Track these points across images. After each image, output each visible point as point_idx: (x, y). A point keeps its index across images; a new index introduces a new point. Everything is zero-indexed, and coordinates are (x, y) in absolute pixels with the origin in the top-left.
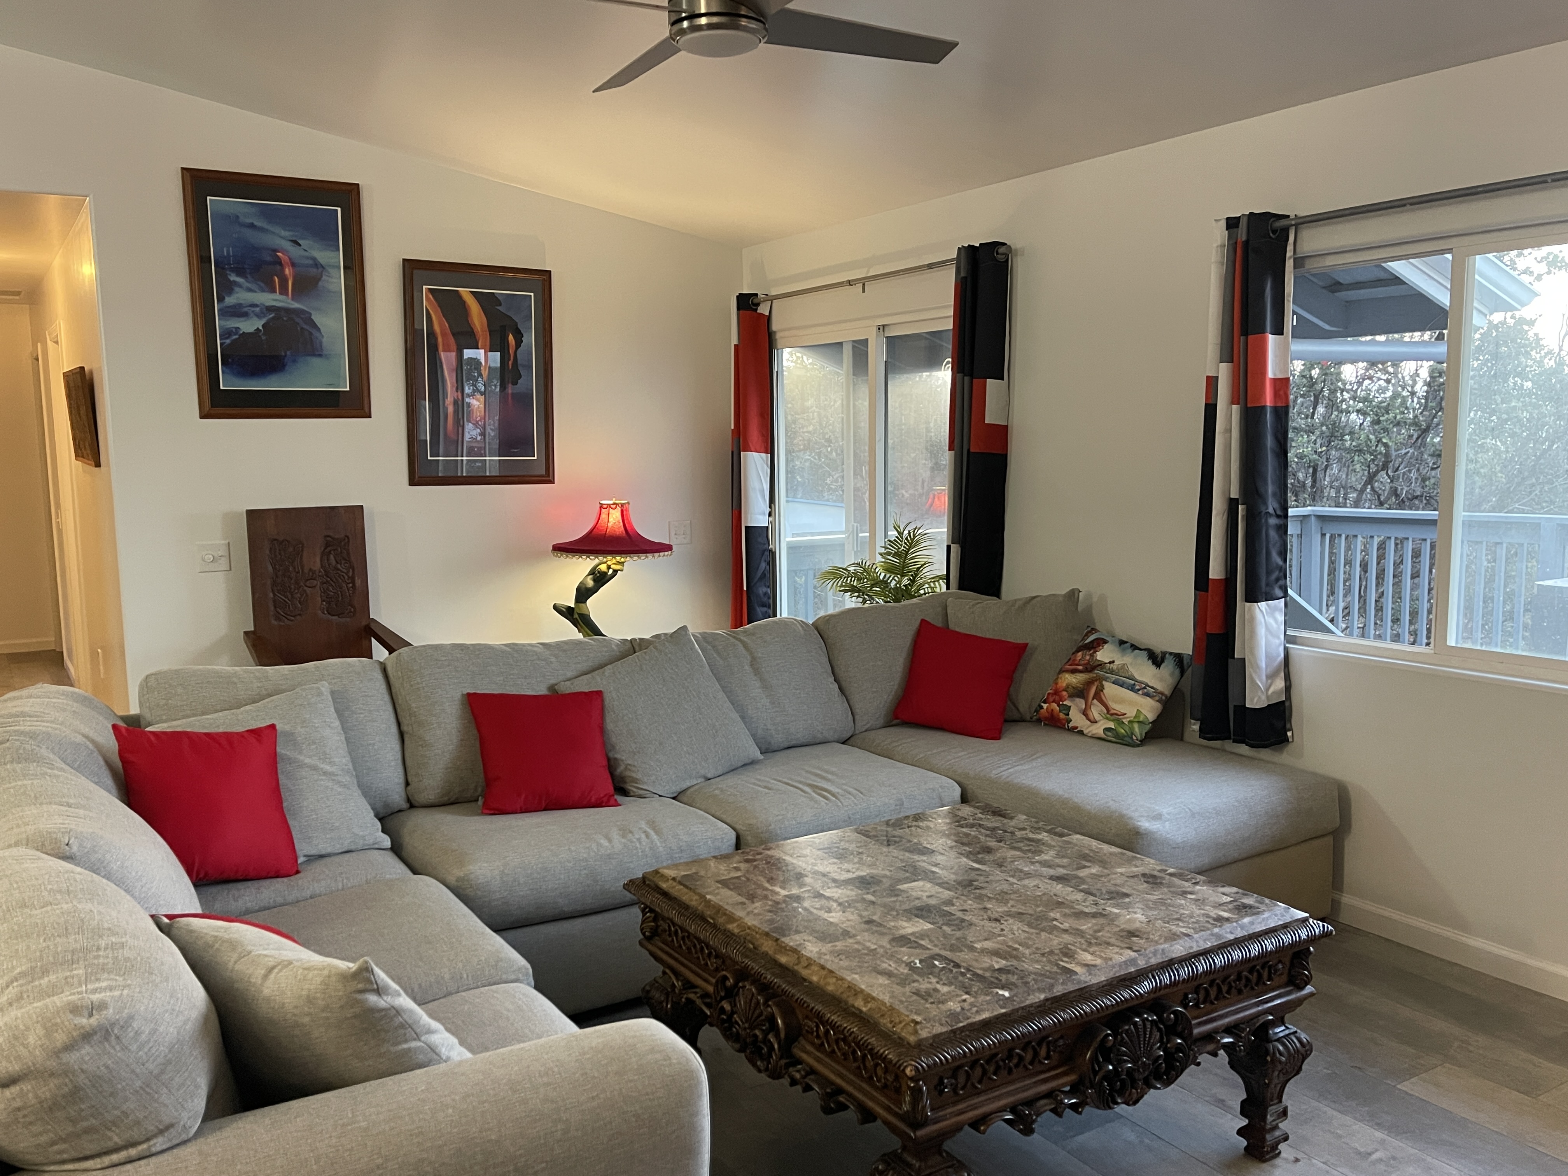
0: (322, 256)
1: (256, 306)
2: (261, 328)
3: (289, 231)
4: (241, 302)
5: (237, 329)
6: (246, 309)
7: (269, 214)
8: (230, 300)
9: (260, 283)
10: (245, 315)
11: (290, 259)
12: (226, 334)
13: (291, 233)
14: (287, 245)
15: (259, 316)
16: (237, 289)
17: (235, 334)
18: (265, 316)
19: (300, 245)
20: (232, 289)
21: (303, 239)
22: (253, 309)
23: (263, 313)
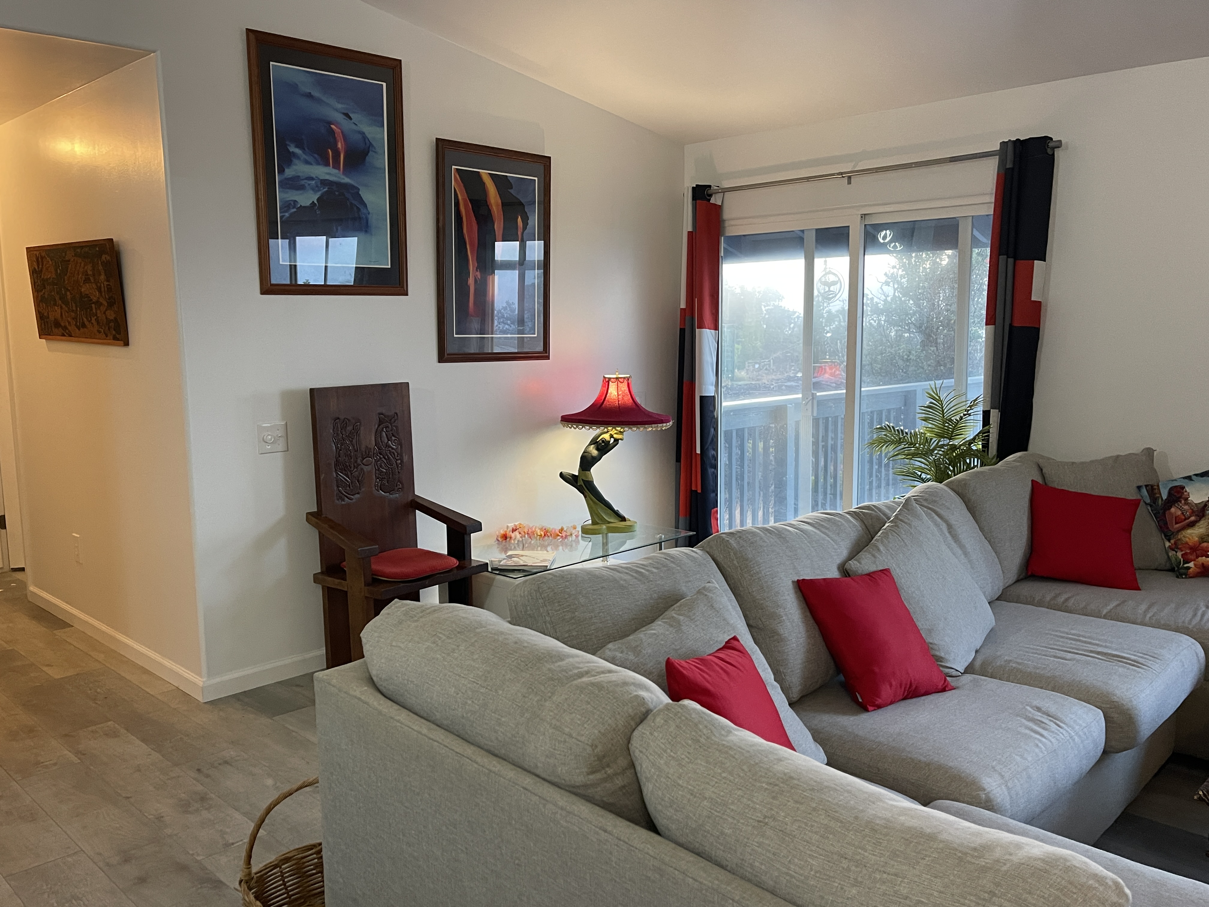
0: (370, 131)
1: (312, 179)
2: (316, 202)
3: (342, 103)
4: (299, 174)
5: (295, 201)
6: (303, 182)
7: (324, 84)
8: (289, 172)
9: (316, 156)
10: (302, 188)
11: (342, 132)
12: (287, 206)
13: (343, 106)
14: (339, 117)
15: (315, 189)
16: (295, 161)
17: (293, 208)
18: (319, 190)
19: (350, 118)
20: (291, 161)
21: (355, 113)
22: (310, 182)
23: (317, 186)
